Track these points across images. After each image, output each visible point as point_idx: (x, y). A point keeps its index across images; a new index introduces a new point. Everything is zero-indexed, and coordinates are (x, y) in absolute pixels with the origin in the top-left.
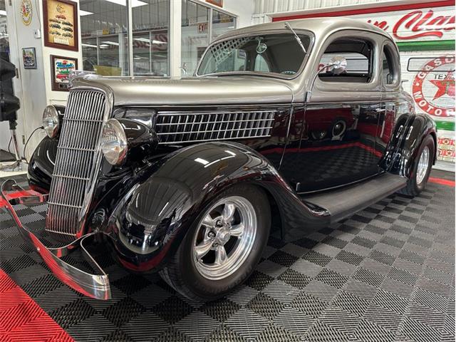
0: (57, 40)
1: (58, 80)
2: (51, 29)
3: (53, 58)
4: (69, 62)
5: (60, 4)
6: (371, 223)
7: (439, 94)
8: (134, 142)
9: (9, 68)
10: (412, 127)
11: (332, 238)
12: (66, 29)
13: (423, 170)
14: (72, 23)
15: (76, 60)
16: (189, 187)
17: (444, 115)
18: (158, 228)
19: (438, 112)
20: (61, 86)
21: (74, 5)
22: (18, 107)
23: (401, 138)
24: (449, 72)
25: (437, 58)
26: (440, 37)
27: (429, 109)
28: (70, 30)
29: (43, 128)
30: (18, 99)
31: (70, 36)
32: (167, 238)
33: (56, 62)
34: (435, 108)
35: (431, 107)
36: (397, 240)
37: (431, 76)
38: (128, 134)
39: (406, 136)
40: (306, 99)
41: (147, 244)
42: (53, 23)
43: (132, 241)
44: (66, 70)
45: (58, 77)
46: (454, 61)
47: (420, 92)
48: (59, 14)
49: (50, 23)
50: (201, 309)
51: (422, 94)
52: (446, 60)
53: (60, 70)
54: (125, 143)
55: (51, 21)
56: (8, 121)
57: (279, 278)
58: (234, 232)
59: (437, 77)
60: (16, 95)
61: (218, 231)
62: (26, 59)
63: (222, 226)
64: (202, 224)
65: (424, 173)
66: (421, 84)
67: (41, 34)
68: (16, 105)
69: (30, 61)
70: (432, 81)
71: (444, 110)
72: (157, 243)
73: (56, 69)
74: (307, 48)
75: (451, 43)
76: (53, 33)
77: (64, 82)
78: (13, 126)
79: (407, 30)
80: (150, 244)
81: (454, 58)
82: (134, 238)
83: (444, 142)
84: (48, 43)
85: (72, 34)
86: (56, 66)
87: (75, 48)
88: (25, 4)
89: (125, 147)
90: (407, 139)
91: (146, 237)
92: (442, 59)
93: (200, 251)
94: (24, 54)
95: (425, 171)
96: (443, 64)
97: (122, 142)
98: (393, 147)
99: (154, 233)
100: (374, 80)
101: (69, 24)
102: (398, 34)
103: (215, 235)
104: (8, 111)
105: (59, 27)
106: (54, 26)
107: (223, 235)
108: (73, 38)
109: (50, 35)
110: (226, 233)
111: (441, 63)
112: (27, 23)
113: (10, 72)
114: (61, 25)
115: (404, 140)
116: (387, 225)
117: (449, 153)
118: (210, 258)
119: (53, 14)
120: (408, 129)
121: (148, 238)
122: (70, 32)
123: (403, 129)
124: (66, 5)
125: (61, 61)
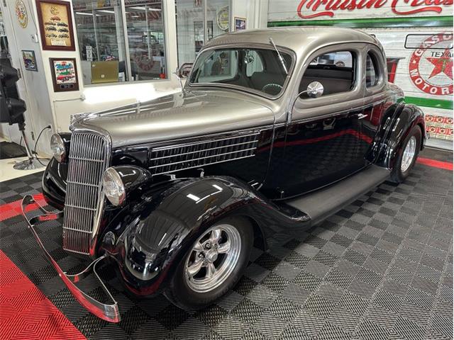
0: (54, 43)
1: (59, 82)
2: (47, 32)
3: (52, 60)
4: (68, 63)
5: (53, 6)
6: (352, 218)
7: (435, 72)
8: (132, 185)
9: (12, 73)
10: (399, 119)
11: (314, 237)
12: (62, 31)
13: (409, 158)
14: (67, 23)
15: (74, 60)
16: (183, 220)
17: (439, 93)
18: (157, 257)
19: (434, 90)
20: (63, 87)
21: (67, 5)
22: (25, 109)
23: (388, 129)
24: (446, 49)
25: (434, 35)
26: (439, 13)
27: (425, 87)
28: (65, 31)
29: (49, 127)
30: (23, 102)
31: (66, 36)
32: (166, 263)
33: (55, 64)
34: (431, 87)
35: (426, 85)
36: (372, 237)
37: (428, 53)
38: (124, 180)
39: (392, 128)
40: (287, 119)
41: (148, 270)
42: (49, 26)
43: (134, 266)
44: (65, 71)
45: (59, 79)
46: (452, 38)
47: (416, 70)
48: (53, 16)
49: (46, 26)
50: (195, 316)
51: (418, 72)
52: (444, 36)
53: (60, 72)
54: (123, 189)
55: (47, 24)
56: (17, 124)
57: (262, 283)
58: (222, 250)
59: (435, 54)
60: (22, 97)
61: (207, 253)
62: (27, 61)
63: (210, 248)
64: (193, 250)
65: (410, 161)
66: (418, 62)
67: (38, 38)
68: (22, 107)
69: (31, 62)
70: (429, 59)
71: (439, 89)
72: (156, 269)
73: (56, 71)
74: (288, 68)
75: (449, 19)
76: (50, 36)
77: (65, 82)
78: (22, 128)
79: (406, 4)
80: (151, 270)
81: (452, 35)
82: (137, 265)
83: (437, 120)
84: (46, 47)
85: (68, 34)
86: (56, 68)
87: (72, 48)
88: (20, 7)
89: (124, 192)
90: (394, 130)
91: (147, 265)
92: (440, 35)
93: (193, 271)
94: (24, 56)
95: (411, 159)
96: (441, 41)
97: (120, 188)
98: (380, 139)
99: (154, 261)
100: (356, 88)
101: (64, 25)
102: (397, 9)
103: (204, 257)
104: (16, 115)
105: (54, 29)
106: (50, 29)
107: (211, 256)
108: (69, 38)
109: (47, 38)
110: (214, 254)
111: (438, 39)
112: (24, 25)
113: (13, 76)
114: (56, 27)
115: (391, 132)
116: (367, 220)
117: (442, 131)
118: (202, 274)
119: (48, 17)
120: (396, 121)
121: (148, 266)
122: (66, 33)
123: (390, 121)
124: (59, 6)
125: (60, 63)
